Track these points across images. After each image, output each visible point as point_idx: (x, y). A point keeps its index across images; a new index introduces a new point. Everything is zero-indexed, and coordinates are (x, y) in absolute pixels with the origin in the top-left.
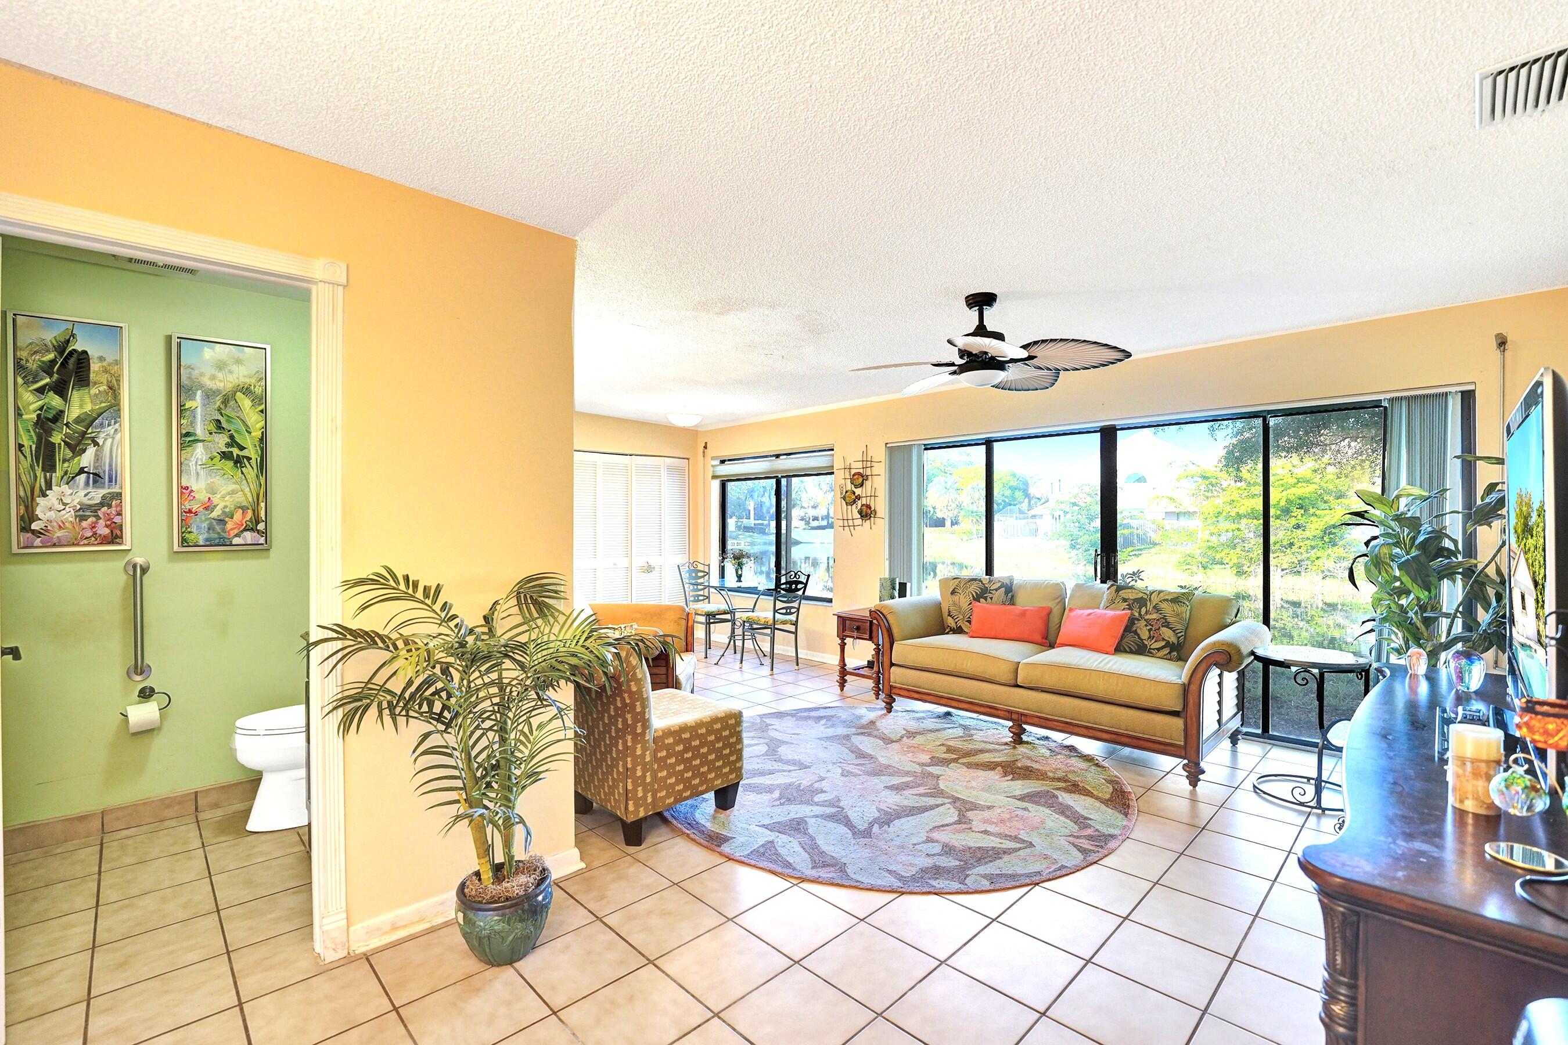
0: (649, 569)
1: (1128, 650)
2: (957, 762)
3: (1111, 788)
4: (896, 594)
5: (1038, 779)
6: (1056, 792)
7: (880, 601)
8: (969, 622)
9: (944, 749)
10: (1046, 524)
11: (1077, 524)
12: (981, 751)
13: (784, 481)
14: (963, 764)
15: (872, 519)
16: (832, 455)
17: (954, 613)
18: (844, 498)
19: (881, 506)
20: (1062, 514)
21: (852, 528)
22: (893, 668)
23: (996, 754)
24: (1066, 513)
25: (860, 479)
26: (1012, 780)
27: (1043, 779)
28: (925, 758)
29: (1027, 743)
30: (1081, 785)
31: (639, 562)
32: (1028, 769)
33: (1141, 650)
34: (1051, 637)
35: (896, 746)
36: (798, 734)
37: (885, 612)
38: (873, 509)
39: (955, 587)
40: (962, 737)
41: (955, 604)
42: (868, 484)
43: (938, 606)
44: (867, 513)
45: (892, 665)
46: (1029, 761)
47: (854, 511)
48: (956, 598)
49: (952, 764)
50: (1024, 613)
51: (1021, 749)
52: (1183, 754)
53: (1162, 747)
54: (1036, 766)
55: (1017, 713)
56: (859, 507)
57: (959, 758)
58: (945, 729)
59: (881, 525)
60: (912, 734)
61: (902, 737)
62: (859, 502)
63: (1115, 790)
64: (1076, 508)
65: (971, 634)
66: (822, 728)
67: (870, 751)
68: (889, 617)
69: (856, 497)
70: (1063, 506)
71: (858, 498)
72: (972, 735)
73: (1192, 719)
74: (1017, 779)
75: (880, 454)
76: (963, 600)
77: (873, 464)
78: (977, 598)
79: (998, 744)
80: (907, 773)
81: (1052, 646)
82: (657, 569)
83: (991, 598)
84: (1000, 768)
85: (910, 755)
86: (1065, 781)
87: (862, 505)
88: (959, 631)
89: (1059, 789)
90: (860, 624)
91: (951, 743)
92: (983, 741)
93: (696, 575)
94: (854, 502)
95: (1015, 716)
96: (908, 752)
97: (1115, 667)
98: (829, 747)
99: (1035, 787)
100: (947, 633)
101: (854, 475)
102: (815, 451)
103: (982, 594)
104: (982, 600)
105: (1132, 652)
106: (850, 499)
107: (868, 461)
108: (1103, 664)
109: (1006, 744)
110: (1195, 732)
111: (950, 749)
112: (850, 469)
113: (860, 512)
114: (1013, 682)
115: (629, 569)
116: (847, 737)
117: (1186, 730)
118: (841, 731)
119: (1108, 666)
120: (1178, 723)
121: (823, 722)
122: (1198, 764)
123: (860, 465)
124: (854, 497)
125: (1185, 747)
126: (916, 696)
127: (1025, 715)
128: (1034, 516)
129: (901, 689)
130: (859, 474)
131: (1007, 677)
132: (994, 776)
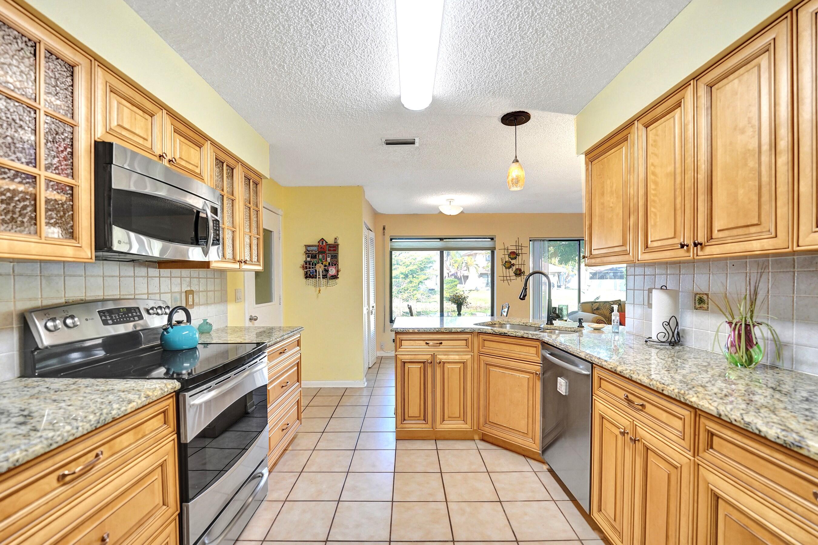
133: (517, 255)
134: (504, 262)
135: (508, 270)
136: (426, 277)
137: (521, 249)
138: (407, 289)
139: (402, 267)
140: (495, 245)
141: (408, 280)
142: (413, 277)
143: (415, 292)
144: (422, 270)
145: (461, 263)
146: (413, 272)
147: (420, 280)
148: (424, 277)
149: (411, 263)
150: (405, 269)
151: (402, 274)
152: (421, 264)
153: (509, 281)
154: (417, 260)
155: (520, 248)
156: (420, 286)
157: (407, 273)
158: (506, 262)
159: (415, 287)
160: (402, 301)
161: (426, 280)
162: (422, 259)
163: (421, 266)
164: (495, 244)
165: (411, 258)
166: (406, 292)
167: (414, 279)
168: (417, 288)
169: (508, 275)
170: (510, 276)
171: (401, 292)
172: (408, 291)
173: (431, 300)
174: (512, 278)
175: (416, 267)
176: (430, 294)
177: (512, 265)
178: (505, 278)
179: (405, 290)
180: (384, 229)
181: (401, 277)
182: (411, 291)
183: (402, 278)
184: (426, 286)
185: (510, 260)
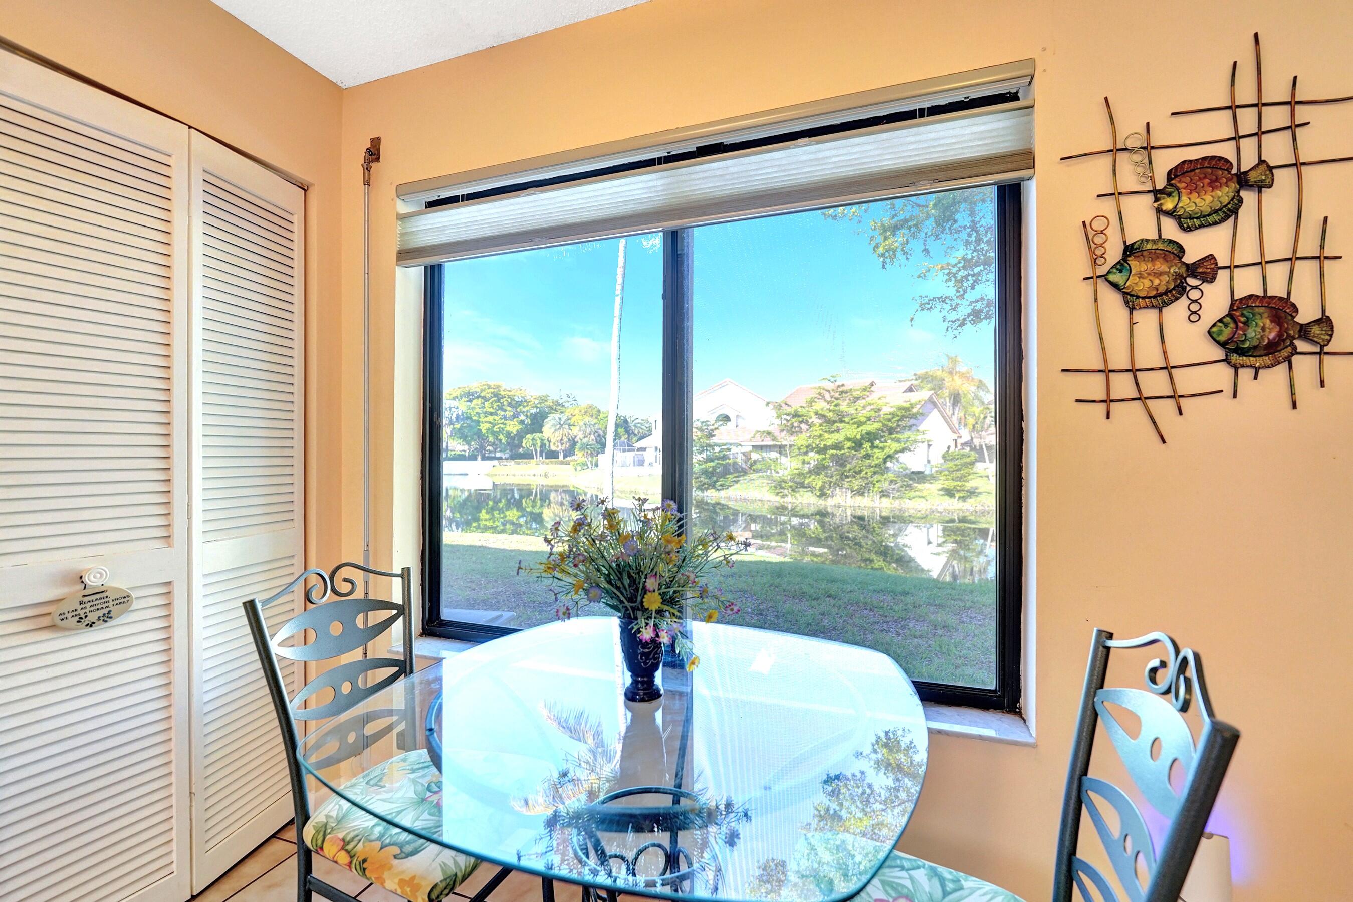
133: (1243, 181)
134: (1114, 253)
135: (1147, 319)
136: (902, 445)
137: (1292, 128)
138: (861, 471)
139: (848, 426)
140: (1030, 137)
141: (863, 452)
142: (873, 447)
143: (876, 477)
144: (891, 431)
145: (982, 416)
146: (871, 437)
147: (887, 450)
148: (895, 446)
149: (869, 419)
150: (855, 432)
151: (849, 439)
152: (890, 420)
153: (1164, 410)
154: (882, 413)
155: (1276, 117)
156: (889, 464)
157: (859, 437)
158: (1130, 250)
159: (876, 466)
160: (849, 494)
161: (902, 451)
162: (892, 410)
163: (890, 424)
164: (1028, 132)
165: (869, 408)
166: (858, 476)
167: (876, 450)
168: (880, 468)
169: (1149, 355)
170: (1168, 368)
171: (847, 477)
172: (863, 474)
173: (912, 494)
174: (1186, 381)
175: (877, 426)
176: (911, 482)
177: (1192, 270)
178: (1123, 386)
179: (855, 472)
180: (374, 154)
181: (846, 447)
182: (870, 474)
183: (849, 448)
184: (899, 466)
185: (1170, 229)
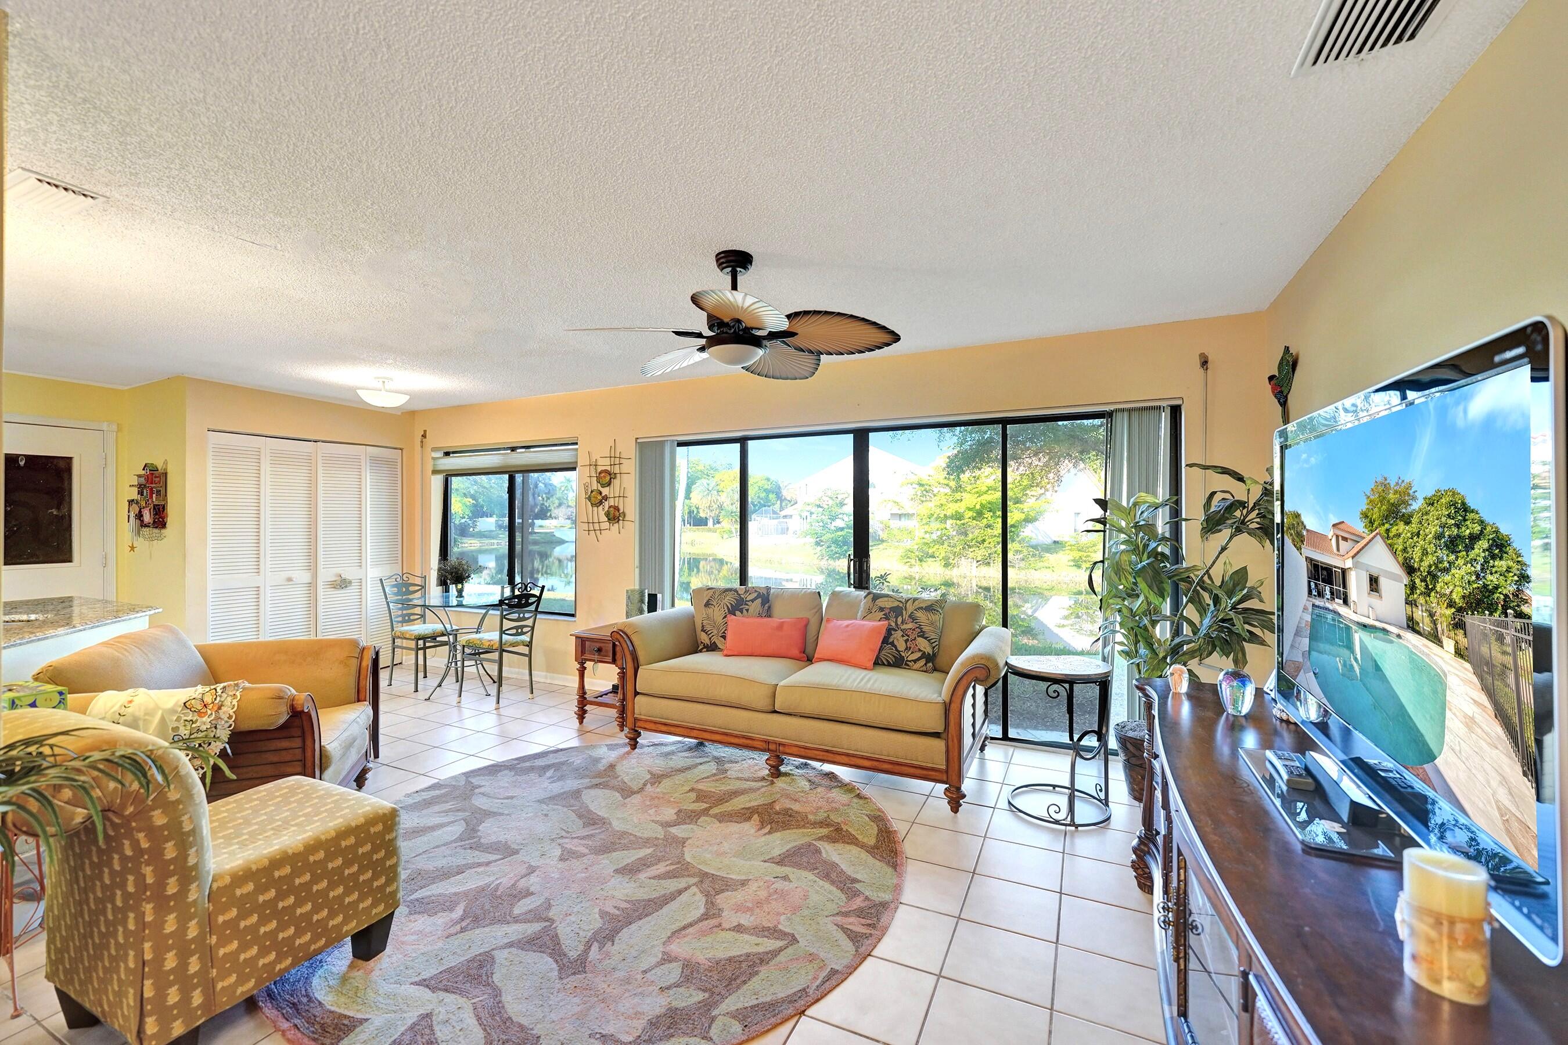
0: (342, 584)
1: (886, 663)
2: (708, 815)
3: (876, 828)
4: (645, 608)
5: (798, 827)
6: (819, 844)
7: (627, 617)
8: (724, 637)
9: (693, 796)
10: (794, 524)
11: (821, 524)
12: (736, 793)
13: (519, 478)
14: (715, 816)
15: (621, 522)
16: (576, 450)
17: (708, 628)
18: (589, 499)
19: (631, 507)
20: (808, 514)
21: (598, 532)
22: (638, 698)
23: (752, 796)
24: (811, 513)
25: (607, 477)
26: (770, 833)
27: (804, 827)
28: (669, 813)
29: (786, 774)
30: (845, 828)
31: (326, 574)
32: (787, 813)
33: (898, 663)
34: (809, 650)
35: (636, 799)
36: (512, 798)
37: (629, 632)
38: (621, 511)
39: (707, 598)
40: (714, 775)
41: (708, 618)
42: (616, 482)
43: (691, 619)
44: (615, 516)
45: (636, 693)
46: (787, 801)
47: (601, 513)
48: (710, 611)
49: (703, 819)
50: (780, 627)
51: (780, 783)
52: (945, 778)
53: (925, 772)
54: (796, 807)
55: (775, 743)
56: (606, 509)
57: (711, 808)
58: (696, 766)
59: (630, 529)
60: (657, 778)
61: (645, 785)
62: (607, 503)
63: (880, 831)
64: (821, 510)
65: (725, 652)
66: (546, 784)
67: (603, 813)
68: (634, 638)
69: (603, 497)
70: (809, 508)
71: (606, 498)
72: (726, 771)
73: (953, 741)
74: (775, 831)
75: (629, 450)
76: (717, 613)
77: (622, 461)
78: (732, 611)
79: (755, 780)
80: (647, 842)
81: (810, 660)
82: (355, 584)
83: (747, 610)
84: (756, 816)
85: (652, 812)
86: (828, 825)
87: (610, 507)
88: (712, 648)
89: (820, 839)
90: (602, 645)
91: (700, 786)
92: (738, 779)
93: (407, 589)
94: (601, 503)
95: (772, 747)
96: (650, 807)
97: (876, 685)
98: (551, 813)
99: (795, 841)
100: (701, 651)
101: (600, 473)
102: (556, 445)
103: (737, 607)
104: (738, 613)
105: (889, 665)
106: (596, 499)
107: (616, 458)
108: (863, 683)
109: (763, 779)
110: (956, 754)
111: (701, 796)
112: (596, 465)
113: (607, 514)
114: (770, 708)
115: (312, 586)
116: (577, 794)
117: (947, 751)
118: (571, 784)
119: (869, 686)
120: (939, 745)
121: (549, 773)
122: (959, 789)
123: (607, 461)
124: (600, 497)
125: (947, 771)
126: (664, 728)
127: (784, 745)
128: (785, 517)
129: (646, 721)
130: (606, 471)
131: (763, 703)
132: (749, 828)
160: (975, 564)
171: (970, 547)
179: (978, 542)
185: (600, 488)
